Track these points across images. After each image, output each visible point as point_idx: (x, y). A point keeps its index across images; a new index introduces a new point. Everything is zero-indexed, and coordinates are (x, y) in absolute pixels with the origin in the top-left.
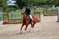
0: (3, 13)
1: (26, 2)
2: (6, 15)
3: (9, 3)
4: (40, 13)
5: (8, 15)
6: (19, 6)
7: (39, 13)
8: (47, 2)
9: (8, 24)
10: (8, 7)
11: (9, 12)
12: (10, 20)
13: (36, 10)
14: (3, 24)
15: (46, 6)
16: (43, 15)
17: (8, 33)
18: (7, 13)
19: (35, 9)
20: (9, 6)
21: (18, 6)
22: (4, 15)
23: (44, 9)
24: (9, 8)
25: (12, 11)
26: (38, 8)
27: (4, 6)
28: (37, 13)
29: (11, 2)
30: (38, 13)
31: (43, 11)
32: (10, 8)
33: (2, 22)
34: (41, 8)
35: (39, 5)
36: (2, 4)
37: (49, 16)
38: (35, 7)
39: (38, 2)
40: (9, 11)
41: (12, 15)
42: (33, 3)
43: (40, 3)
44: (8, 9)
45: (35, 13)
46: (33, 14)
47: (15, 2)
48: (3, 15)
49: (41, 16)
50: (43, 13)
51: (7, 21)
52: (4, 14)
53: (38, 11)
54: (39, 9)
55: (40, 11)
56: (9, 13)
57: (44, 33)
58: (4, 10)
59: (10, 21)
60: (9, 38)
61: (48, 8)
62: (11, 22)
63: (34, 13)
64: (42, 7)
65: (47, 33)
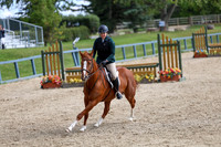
0: (42, 47)
1: (129, 4)
2: (54, 53)
3: (64, 7)
4: (182, 46)
5: (60, 54)
6: (101, 20)
7: (177, 44)
8: (209, 4)
9: (60, 86)
10: (61, 24)
11: (65, 41)
12: (68, 72)
13: (165, 35)
14: (42, 87)
15: (204, 19)
16: (192, 54)
17: (59, 120)
18: (55, 47)
19: (162, 29)
20: (63, 21)
21: (98, 19)
22: (47, 54)
23: (197, 30)
24: (64, 27)
25: (77, 39)
26: (172, 29)
27: (44, 21)
28: (167, 46)
29: (72, 4)
30: (175, 45)
31: (193, 39)
32: (67, 26)
33: (38, 79)
34: (184, 27)
35: (176, 14)
36: (38, 12)
37: (214, 56)
38: (162, 24)
39: (173, 5)
40: (63, 37)
41: (76, 53)
42: (153, 7)
43: (179, 7)
44: (60, 31)
45: (164, 46)
46: (156, 49)
47: (88, 3)
48: (43, 53)
49: (183, 56)
50: (193, 47)
51: (55, 76)
52: (46, 49)
53: (174, 40)
54: (176, 30)
55: (179, 39)
56: (64, 45)
57: (196, 122)
58: (47, 33)
59: (66, 75)
60: (65, 140)
61: (209, 28)
62: (72, 80)
63: (159, 46)
64: (188, 22)
65: (206, 122)
